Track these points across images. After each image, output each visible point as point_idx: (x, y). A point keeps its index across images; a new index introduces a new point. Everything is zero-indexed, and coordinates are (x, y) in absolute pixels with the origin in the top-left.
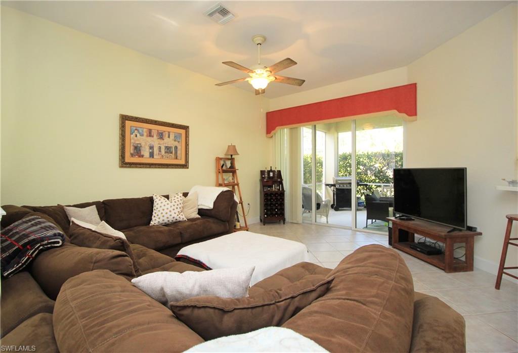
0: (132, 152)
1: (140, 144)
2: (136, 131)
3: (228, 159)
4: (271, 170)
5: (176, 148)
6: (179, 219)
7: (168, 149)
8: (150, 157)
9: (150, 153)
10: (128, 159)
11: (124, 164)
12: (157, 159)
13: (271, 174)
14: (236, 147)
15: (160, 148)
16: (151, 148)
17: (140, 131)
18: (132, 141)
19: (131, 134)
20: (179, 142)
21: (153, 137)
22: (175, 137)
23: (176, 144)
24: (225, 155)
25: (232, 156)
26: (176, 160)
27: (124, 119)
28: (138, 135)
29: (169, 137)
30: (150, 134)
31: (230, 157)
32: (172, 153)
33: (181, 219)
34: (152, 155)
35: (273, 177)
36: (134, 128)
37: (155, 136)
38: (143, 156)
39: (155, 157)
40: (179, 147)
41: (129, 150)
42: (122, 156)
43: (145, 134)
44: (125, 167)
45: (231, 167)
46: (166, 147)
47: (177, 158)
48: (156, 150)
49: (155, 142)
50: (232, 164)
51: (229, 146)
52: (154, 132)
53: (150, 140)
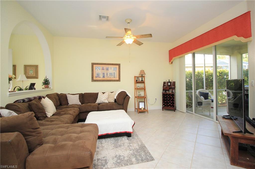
0: (96, 76)
1: (99, 73)
2: (97, 68)
3: (141, 77)
4: (169, 81)
5: (114, 73)
6: (104, 102)
7: (111, 74)
8: (103, 77)
9: (103, 76)
10: (94, 79)
11: (93, 80)
12: (106, 78)
13: (169, 84)
14: (144, 71)
15: (107, 74)
16: (104, 74)
17: (99, 68)
18: (96, 72)
19: (96, 69)
20: (115, 71)
21: (104, 70)
22: (114, 69)
23: (114, 71)
24: (139, 75)
25: (142, 75)
26: (114, 78)
27: (93, 64)
28: (98, 69)
29: (111, 69)
30: (103, 69)
31: (141, 76)
32: (112, 75)
33: (105, 102)
34: (104, 77)
35: (170, 86)
36: (97, 67)
37: (105, 69)
38: (100, 77)
39: (105, 77)
40: (116, 73)
41: (95, 75)
42: (93, 77)
43: (101, 69)
44: (93, 81)
45: (142, 80)
46: (110, 73)
47: (115, 77)
48: (105, 75)
49: (105, 72)
50: (142, 79)
51: (141, 71)
52: (105, 68)
53: (103, 71)
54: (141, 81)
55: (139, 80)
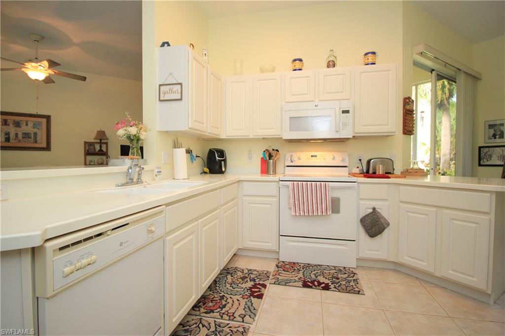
5: (35, 134)
7: (26, 135)
8: (6, 141)
9: (6, 138)
12: (13, 143)
15: (17, 134)
16: (7, 134)
20: (38, 129)
22: (34, 125)
23: (35, 130)
24: (95, 139)
25: (101, 140)
26: (35, 144)
29: (27, 125)
30: (6, 124)
31: (99, 141)
32: (30, 138)
34: (9, 142)
37: (11, 125)
39: (11, 141)
40: (39, 133)
45: (101, 150)
46: (24, 134)
47: (36, 142)
48: (12, 136)
49: (12, 130)
50: (101, 147)
51: (98, 131)
52: (10, 122)
53: (6, 128)
54: (99, 151)
55: (95, 149)
